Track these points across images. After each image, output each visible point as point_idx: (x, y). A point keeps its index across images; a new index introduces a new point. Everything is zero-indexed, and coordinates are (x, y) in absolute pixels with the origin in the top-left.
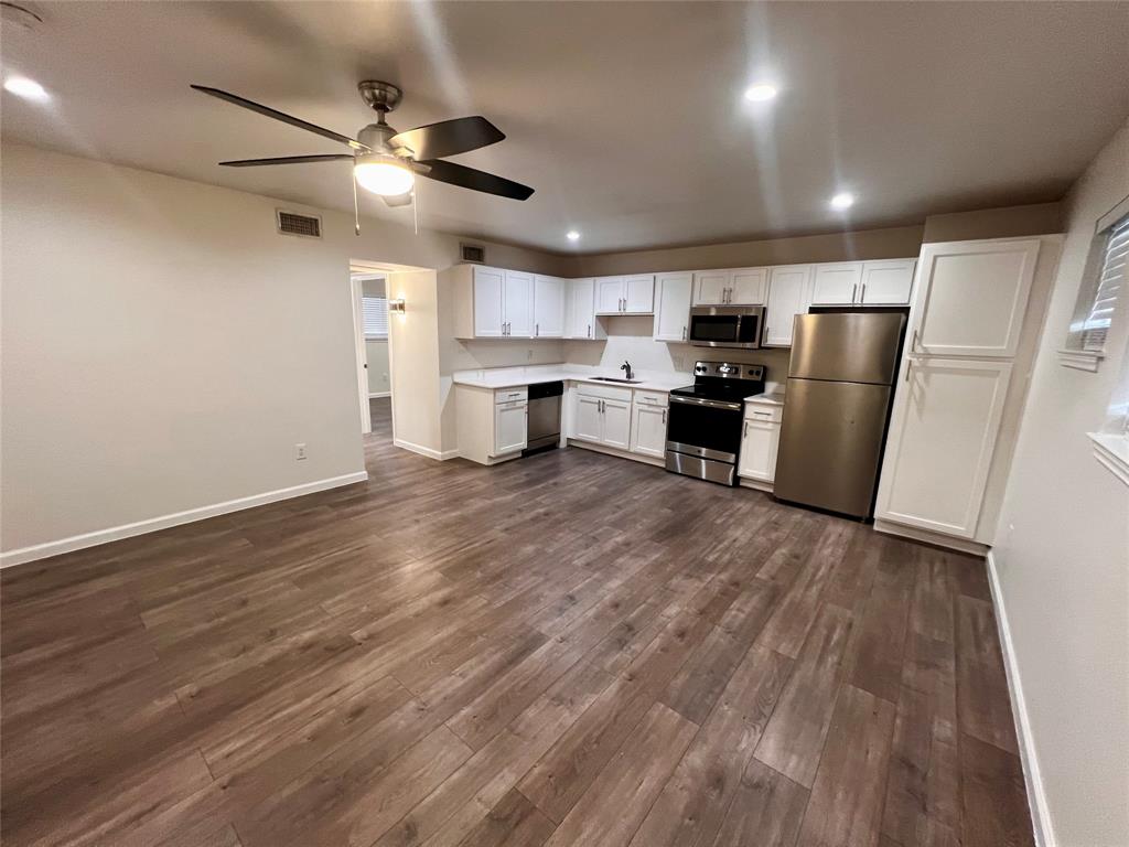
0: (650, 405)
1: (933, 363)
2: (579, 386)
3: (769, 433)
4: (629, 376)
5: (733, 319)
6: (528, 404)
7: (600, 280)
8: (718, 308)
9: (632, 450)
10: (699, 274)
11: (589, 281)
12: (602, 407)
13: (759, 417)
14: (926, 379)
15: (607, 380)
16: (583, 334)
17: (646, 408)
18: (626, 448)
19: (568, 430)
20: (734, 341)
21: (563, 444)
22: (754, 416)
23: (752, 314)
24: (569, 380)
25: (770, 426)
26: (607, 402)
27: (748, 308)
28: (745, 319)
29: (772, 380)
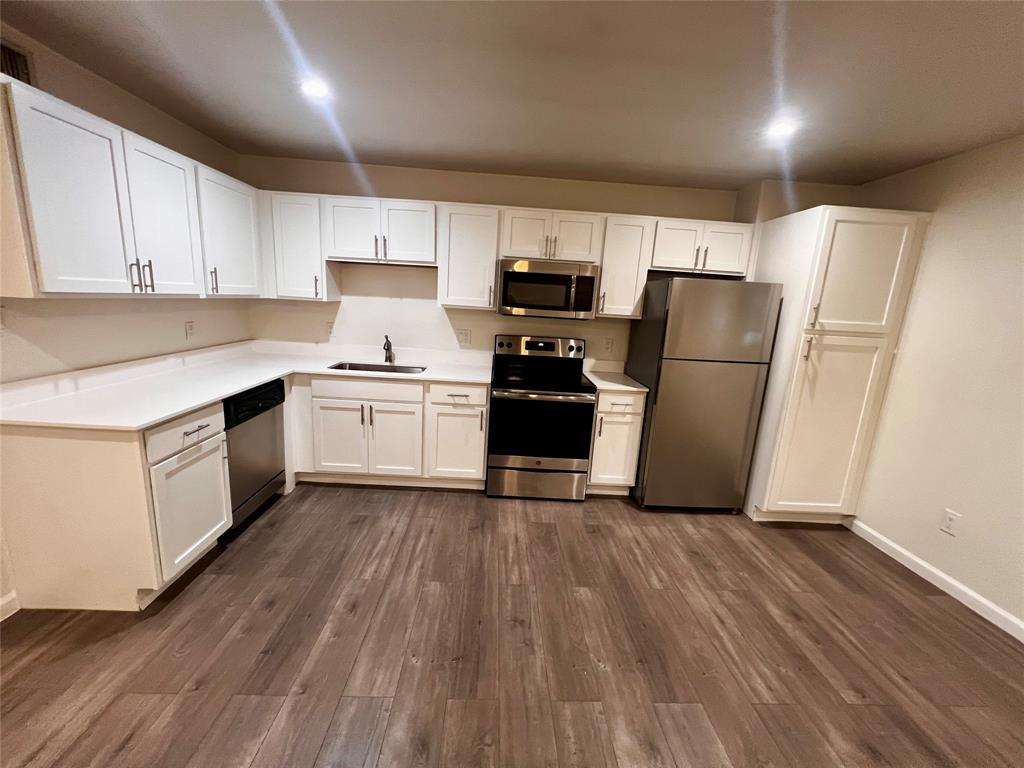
0: (455, 405)
1: (828, 340)
2: (314, 382)
3: (626, 427)
4: (389, 358)
5: (565, 280)
6: (228, 440)
7: (330, 200)
8: (533, 262)
9: (426, 476)
10: (509, 211)
11: (312, 199)
12: (367, 416)
13: (616, 409)
14: (820, 357)
15: (353, 367)
16: (306, 292)
17: (449, 409)
18: (419, 474)
19: (298, 459)
20: (566, 308)
21: (289, 487)
22: (608, 408)
23: (588, 274)
24: (292, 375)
25: (628, 418)
26: (376, 406)
27: (580, 265)
28: (580, 279)
29: (592, 357)
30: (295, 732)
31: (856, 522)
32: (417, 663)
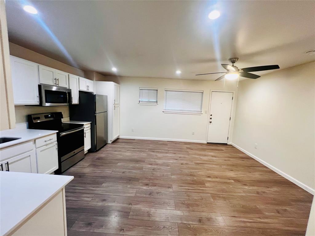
13: (87, 129)
17: (45, 147)
25: (89, 131)
26: (10, 161)
30: (135, 227)
31: (120, 136)
32: (129, 186)
